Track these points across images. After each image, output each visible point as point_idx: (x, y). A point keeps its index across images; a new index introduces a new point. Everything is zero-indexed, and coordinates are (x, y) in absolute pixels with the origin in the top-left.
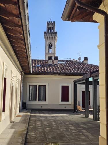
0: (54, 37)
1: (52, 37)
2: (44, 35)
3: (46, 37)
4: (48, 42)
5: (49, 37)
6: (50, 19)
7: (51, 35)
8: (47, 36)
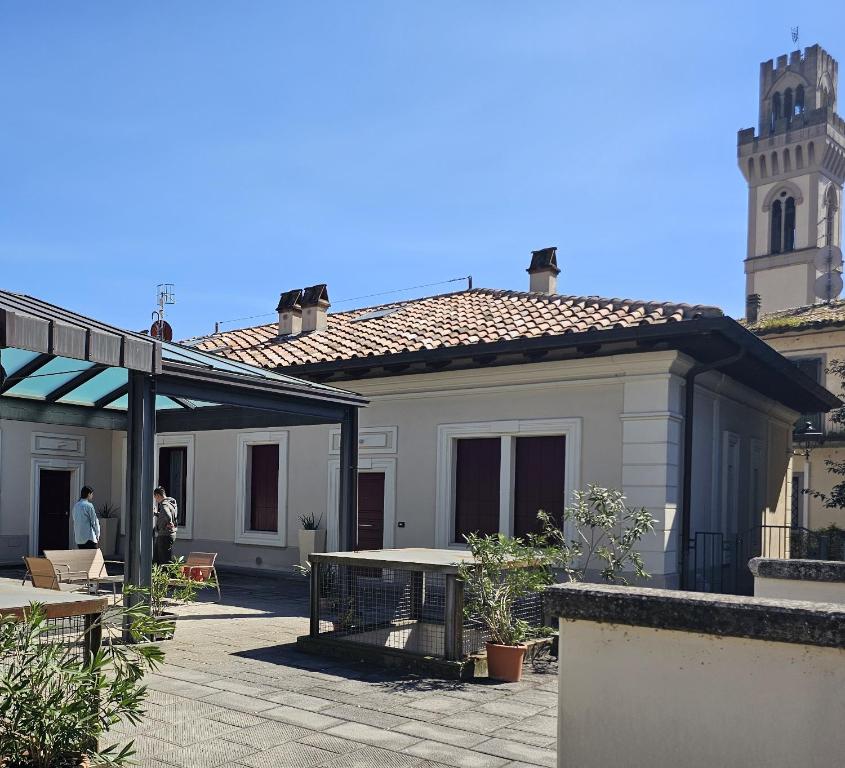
0: (811, 145)
1: (792, 147)
2: (740, 154)
3: (751, 161)
4: (764, 191)
5: (775, 155)
6: (795, 37)
7: (788, 141)
8: (757, 157)
